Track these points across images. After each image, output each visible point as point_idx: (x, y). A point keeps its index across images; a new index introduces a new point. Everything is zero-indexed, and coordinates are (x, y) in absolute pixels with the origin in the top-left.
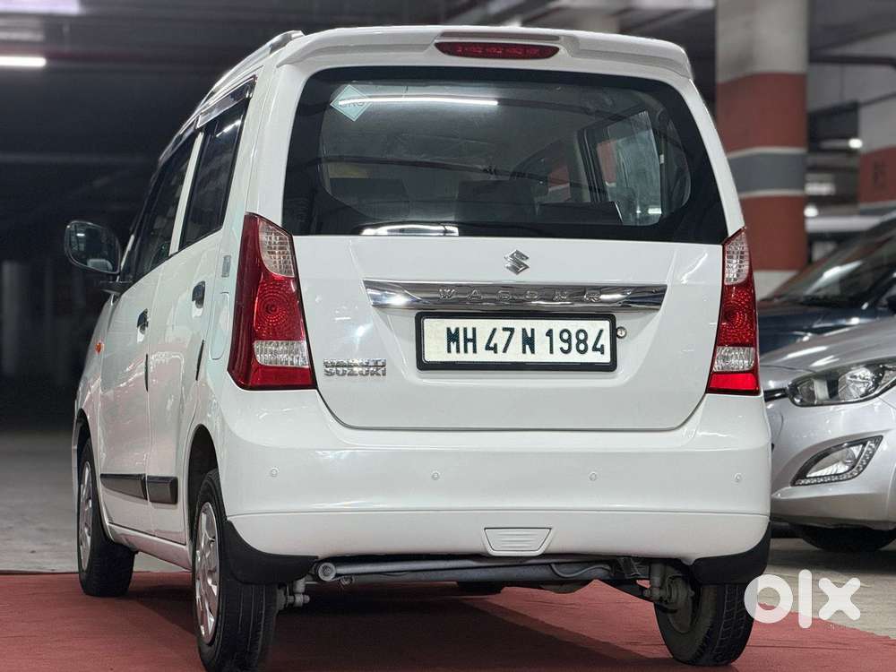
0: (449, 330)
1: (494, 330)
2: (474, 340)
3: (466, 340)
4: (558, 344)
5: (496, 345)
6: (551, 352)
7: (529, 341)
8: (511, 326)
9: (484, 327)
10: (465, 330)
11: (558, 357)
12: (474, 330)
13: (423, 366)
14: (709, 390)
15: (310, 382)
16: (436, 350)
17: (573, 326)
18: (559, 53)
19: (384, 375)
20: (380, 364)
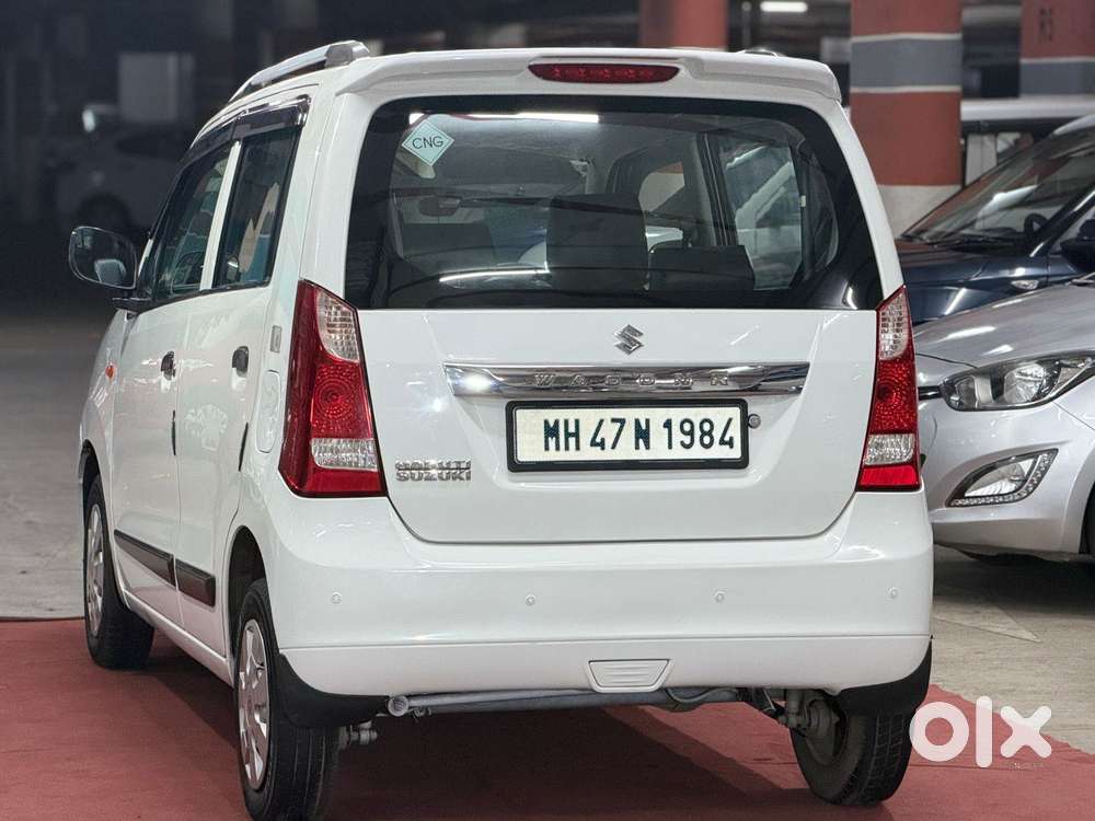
0: (546, 422)
1: (601, 422)
2: (576, 435)
3: (568, 435)
4: (678, 437)
5: (603, 440)
6: (670, 447)
7: (642, 434)
8: (622, 417)
9: (588, 418)
10: (566, 422)
11: (678, 453)
12: (577, 422)
13: (515, 466)
14: (859, 487)
15: (379, 489)
16: (531, 447)
17: (696, 414)
18: (679, 75)
19: (468, 478)
20: (463, 466)
